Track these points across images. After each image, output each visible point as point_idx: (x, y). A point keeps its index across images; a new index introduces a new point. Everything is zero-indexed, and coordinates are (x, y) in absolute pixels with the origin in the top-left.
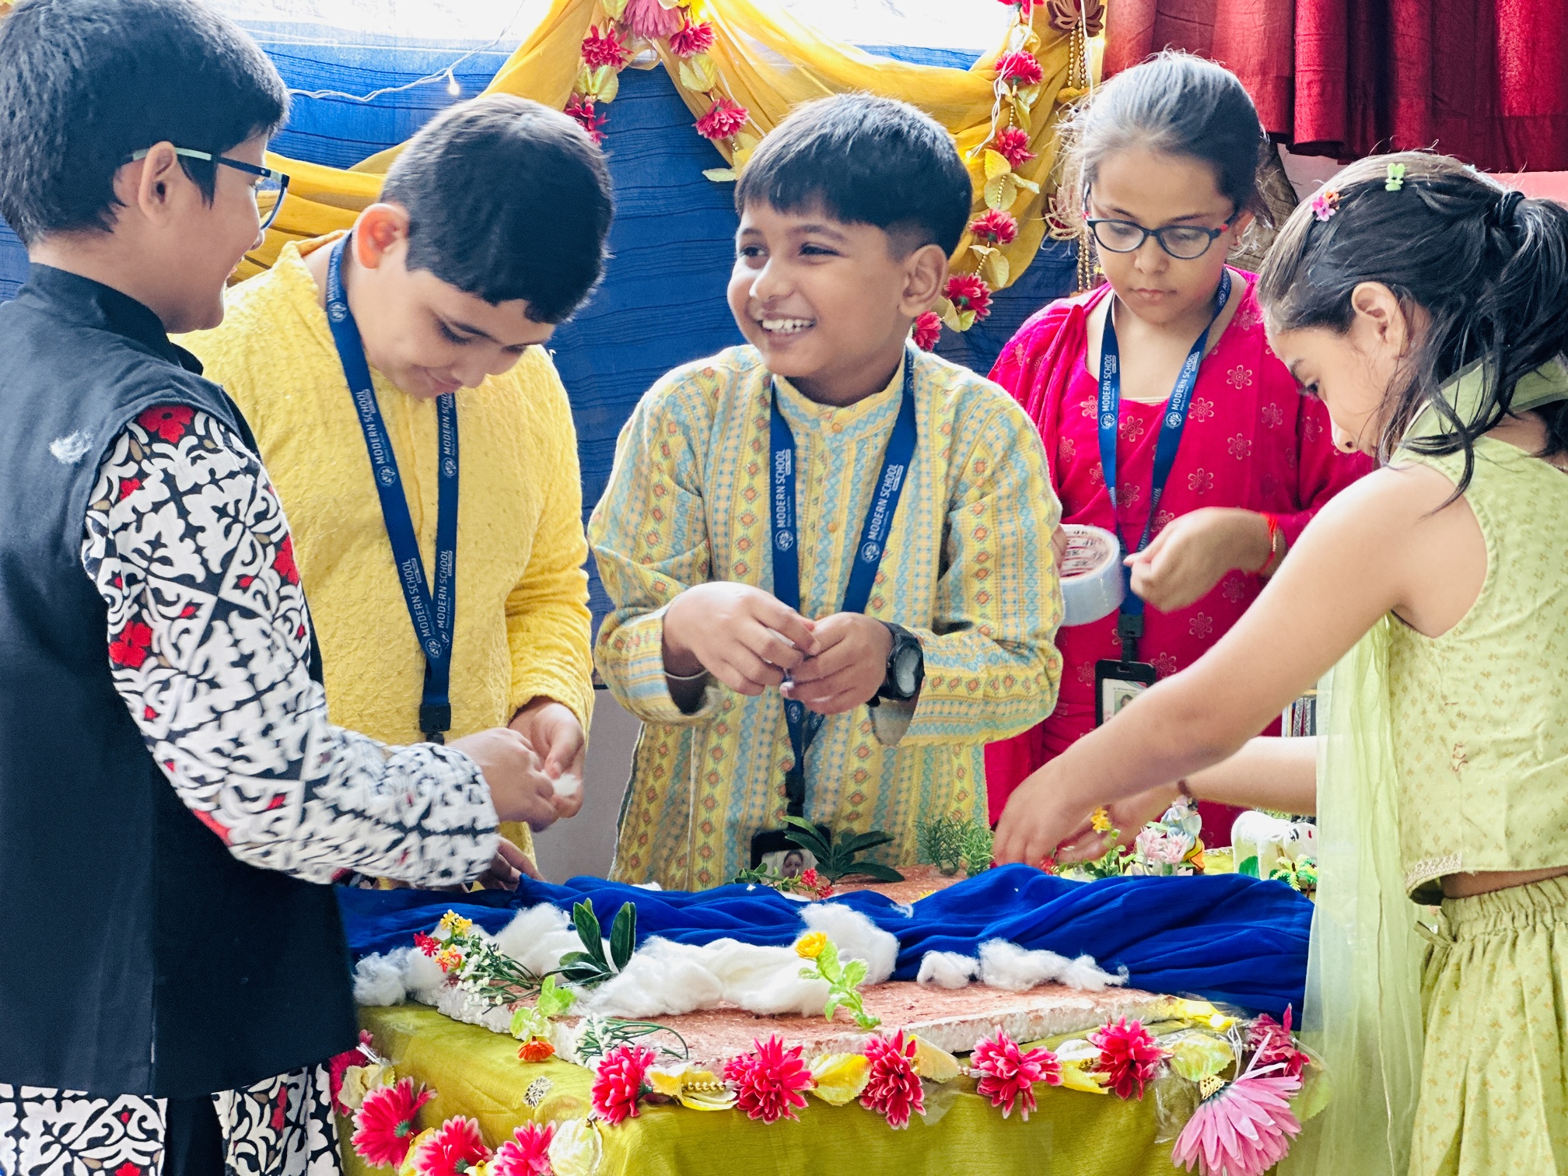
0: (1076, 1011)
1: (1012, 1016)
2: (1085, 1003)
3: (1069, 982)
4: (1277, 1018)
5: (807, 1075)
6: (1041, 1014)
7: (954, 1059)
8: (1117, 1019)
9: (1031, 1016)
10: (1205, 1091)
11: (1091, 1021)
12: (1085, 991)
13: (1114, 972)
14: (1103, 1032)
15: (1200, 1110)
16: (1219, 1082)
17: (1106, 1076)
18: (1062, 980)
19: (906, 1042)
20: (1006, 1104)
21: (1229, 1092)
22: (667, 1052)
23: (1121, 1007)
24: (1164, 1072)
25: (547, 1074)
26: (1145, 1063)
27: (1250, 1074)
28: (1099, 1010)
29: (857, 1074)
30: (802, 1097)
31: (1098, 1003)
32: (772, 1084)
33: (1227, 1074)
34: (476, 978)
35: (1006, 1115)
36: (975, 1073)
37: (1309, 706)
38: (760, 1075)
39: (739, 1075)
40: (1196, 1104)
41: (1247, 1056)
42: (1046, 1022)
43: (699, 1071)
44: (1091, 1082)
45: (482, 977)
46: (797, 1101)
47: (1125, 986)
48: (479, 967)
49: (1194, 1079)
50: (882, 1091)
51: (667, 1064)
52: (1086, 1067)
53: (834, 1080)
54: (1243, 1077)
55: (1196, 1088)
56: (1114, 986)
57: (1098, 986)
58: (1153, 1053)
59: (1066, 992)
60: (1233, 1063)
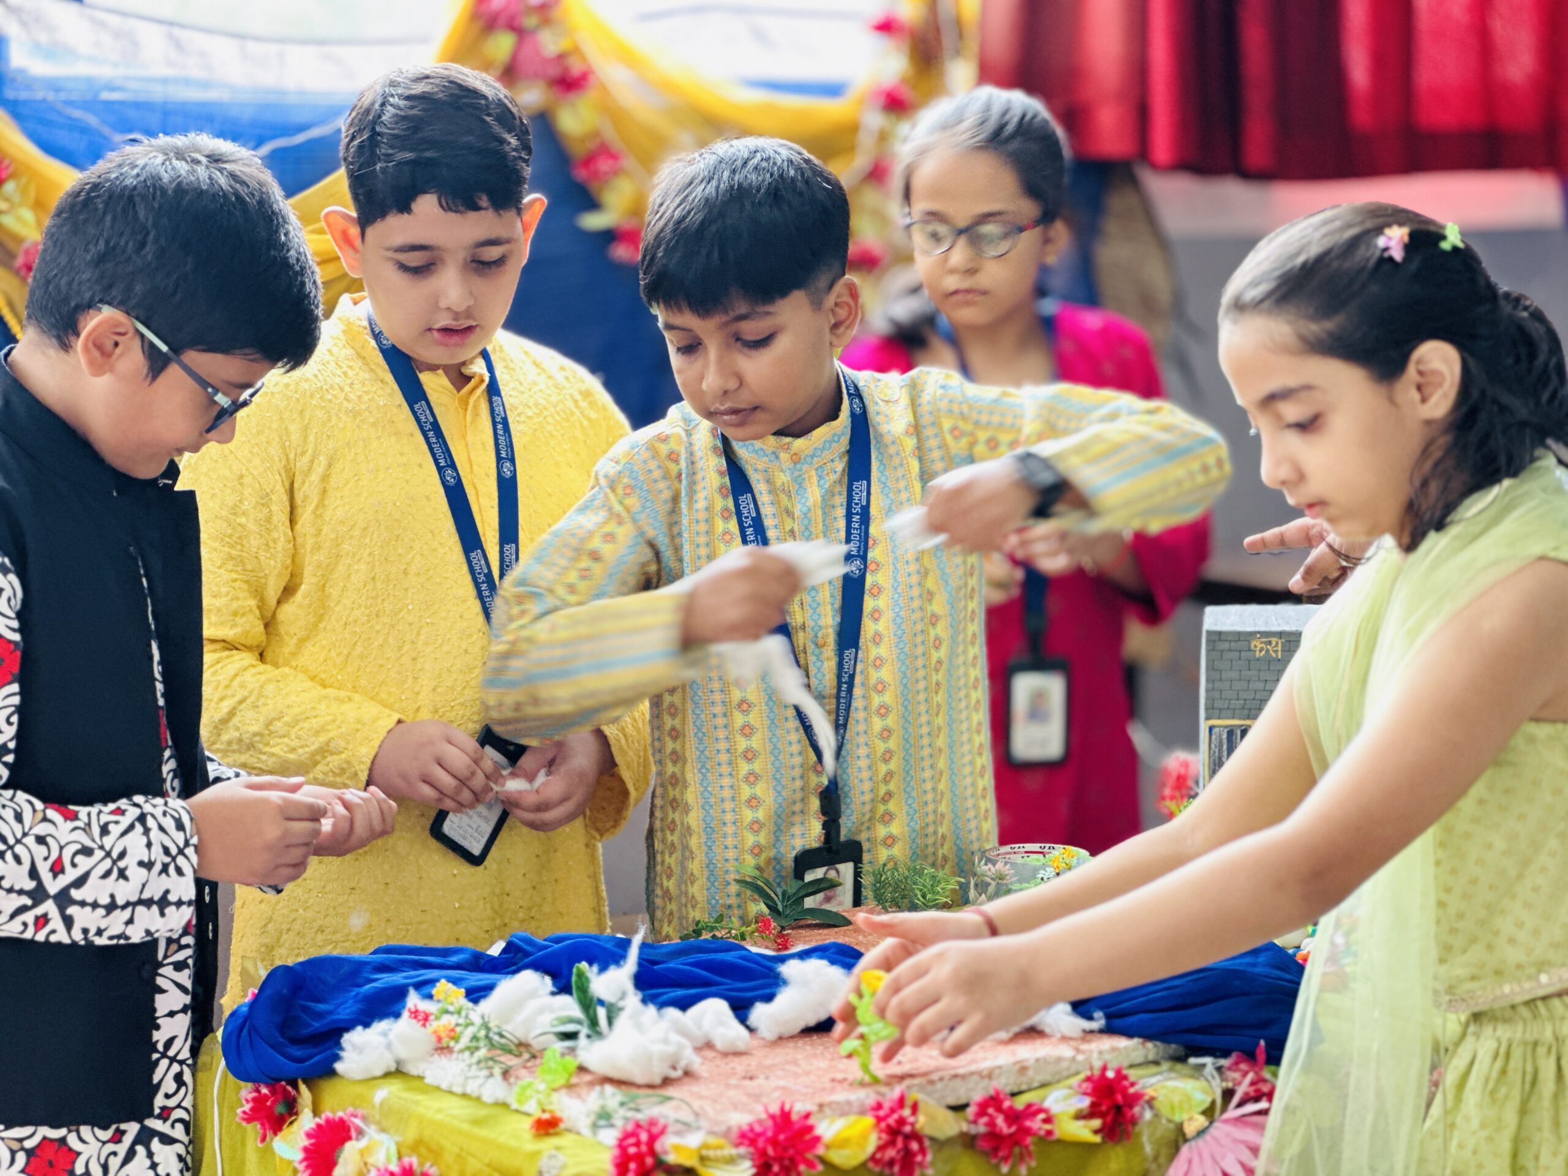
0: (1059, 1060)
1: (1000, 1067)
2: (1066, 1051)
3: (1047, 1030)
4: (1250, 1056)
5: (817, 1139)
6: (1026, 1064)
7: (950, 1114)
8: (1098, 1065)
9: (1017, 1067)
10: (1190, 1129)
11: (1073, 1069)
12: (1064, 1039)
13: (1090, 1018)
14: (1088, 1079)
15: (1185, 1150)
16: (1201, 1121)
17: (1097, 1123)
18: (1040, 1027)
19: (909, 1102)
20: (1006, 1159)
21: (1213, 1131)
22: (677, 1121)
23: (1101, 1053)
24: (1148, 1115)
25: (558, 1148)
26: (1131, 1107)
27: (1232, 1113)
28: (1080, 1058)
29: (864, 1137)
30: (816, 1161)
31: (1078, 1050)
32: (785, 1149)
33: (1209, 1112)
34: (473, 1050)
35: (1005, 1169)
36: (973, 1130)
37: (1225, 736)
38: (773, 1141)
39: (752, 1142)
40: (1181, 1142)
41: (1228, 1094)
42: (1031, 1073)
43: (712, 1140)
44: (1085, 1131)
45: (477, 1048)
46: (811, 1165)
47: (1101, 1031)
48: (475, 1038)
49: (1177, 1118)
50: (891, 1153)
51: (679, 1133)
52: (1080, 1116)
53: (843, 1143)
54: (1226, 1116)
55: (1180, 1128)
56: (1092, 1032)
57: (1076, 1033)
58: (1138, 1097)
59: (1046, 1041)
60: (1213, 1103)
